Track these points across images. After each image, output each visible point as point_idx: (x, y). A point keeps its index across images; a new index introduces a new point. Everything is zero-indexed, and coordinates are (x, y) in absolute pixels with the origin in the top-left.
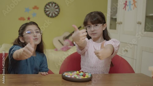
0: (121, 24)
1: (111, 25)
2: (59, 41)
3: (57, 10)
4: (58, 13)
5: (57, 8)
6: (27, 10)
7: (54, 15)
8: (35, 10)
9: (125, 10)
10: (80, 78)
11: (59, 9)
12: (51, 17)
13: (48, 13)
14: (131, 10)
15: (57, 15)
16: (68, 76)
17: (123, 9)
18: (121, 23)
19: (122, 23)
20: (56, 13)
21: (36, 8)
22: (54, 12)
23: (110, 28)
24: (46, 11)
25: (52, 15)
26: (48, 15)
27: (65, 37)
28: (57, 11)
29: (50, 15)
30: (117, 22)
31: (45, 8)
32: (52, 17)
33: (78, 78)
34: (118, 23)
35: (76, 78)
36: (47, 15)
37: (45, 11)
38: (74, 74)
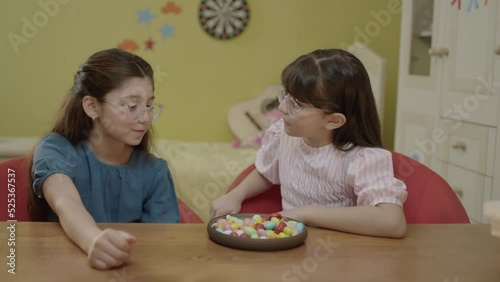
0: (445, 57)
1: (413, 59)
2: (248, 115)
3: (241, 14)
4: (245, 25)
5: (240, 9)
6: (145, 17)
7: (230, 30)
8: (171, 18)
9: (459, 7)
10: (263, 238)
11: (247, 11)
12: (221, 37)
13: (211, 24)
14: (477, 7)
15: (241, 31)
16: (224, 230)
17: (453, 3)
18: (444, 53)
19: (447, 54)
20: (238, 24)
21: (171, 8)
22: (232, 19)
23: (412, 71)
24: (204, 20)
25: (225, 31)
26: (211, 32)
27: (269, 103)
28: (240, 19)
29: (219, 30)
30: (430, 51)
31: (201, 10)
32: (225, 37)
33: (254, 236)
34: (434, 54)
35: (249, 236)
36: (207, 30)
37: (201, 17)
38: (248, 225)
